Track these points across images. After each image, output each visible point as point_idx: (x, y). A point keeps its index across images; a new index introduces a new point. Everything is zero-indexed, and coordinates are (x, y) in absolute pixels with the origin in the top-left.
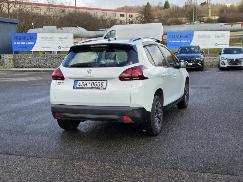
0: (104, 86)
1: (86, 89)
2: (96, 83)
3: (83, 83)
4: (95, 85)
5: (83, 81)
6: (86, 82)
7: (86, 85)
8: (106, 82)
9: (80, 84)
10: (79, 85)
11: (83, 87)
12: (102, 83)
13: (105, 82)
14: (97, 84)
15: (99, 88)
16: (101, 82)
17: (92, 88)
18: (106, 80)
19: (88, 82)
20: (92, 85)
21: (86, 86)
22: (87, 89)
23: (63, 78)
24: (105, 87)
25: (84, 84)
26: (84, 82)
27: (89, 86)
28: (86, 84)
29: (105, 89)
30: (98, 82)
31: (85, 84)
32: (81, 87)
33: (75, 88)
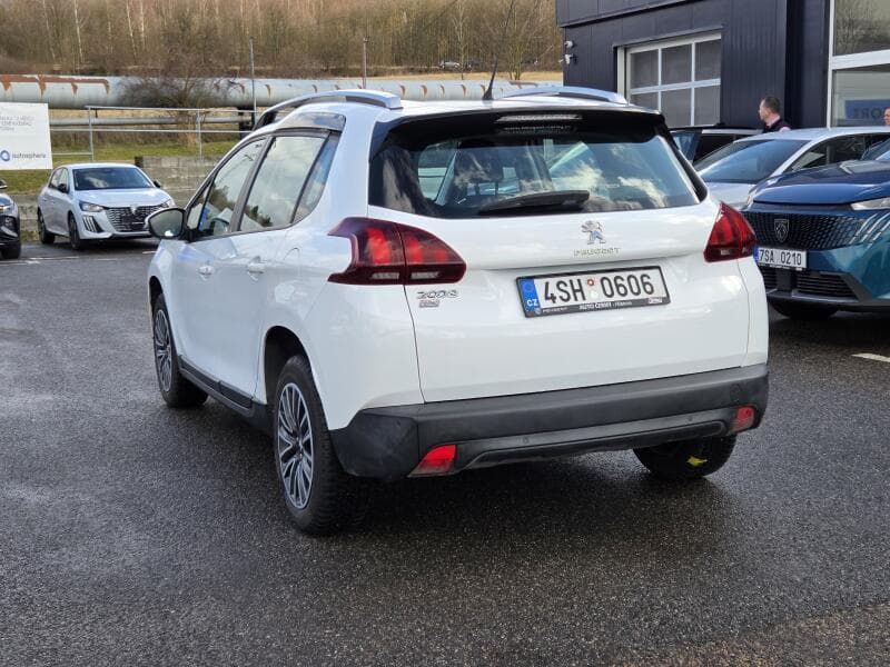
0: (659, 292)
1: (591, 310)
2: (619, 281)
3: (562, 286)
4: (622, 290)
5: (558, 279)
6: (574, 278)
7: (579, 294)
8: (657, 271)
9: (550, 293)
10: (547, 298)
11: (572, 302)
12: (645, 279)
13: (653, 274)
14: (625, 283)
15: (643, 303)
16: (638, 274)
17: (614, 306)
18: (650, 264)
19: (584, 278)
20: (609, 292)
21: (584, 298)
22: (595, 310)
23: (451, 271)
24: (665, 295)
25: (569, 289)
26: (566, 279)
27: (594, 294)
28: (577, 287)
29: (666, 300)
30: (625, 275)
31: (575, 291)
32: (559, 303)
33: (538, 311)
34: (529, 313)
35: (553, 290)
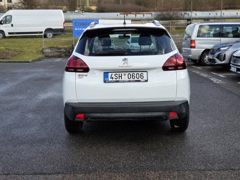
0: (145, 78)
1: (122, 82)
2: (133, 75)
3: (116, 75)
4: (134, 77)
5: (115, 73)
6: (120, 73)
7: (120, 78)
8: (146, 73)
9: (112, 76)
10: (111, 78)
11: (118, 80)
12: (142, 75)
14: (135, 75)
15: (139, 81)
16: (140, 73)
17: (129, 81)
18: (145, 70)
19: (123, 73)
20: (129, 77)
21: (121, 79)
22: (124, 82)
23: (86, 70)
24: (147, 79)
25: (118, 76)
26: (118, 73)
27: (125, 78)
28: (120, 76)
29: (146, 81)
30: (136, 73)
31: (119, 77)
32: (114, 79)
33: (107, 81)
34: (105, 82)
35: (113, 76)
